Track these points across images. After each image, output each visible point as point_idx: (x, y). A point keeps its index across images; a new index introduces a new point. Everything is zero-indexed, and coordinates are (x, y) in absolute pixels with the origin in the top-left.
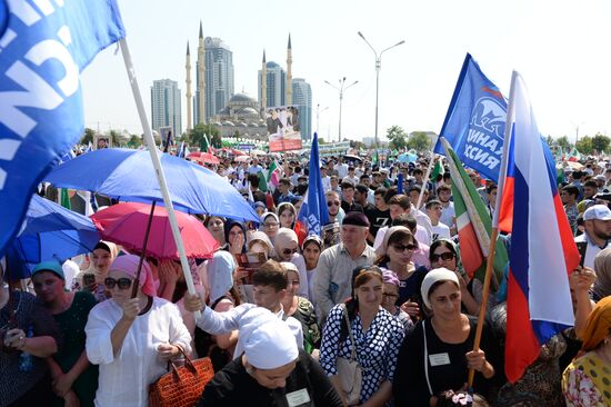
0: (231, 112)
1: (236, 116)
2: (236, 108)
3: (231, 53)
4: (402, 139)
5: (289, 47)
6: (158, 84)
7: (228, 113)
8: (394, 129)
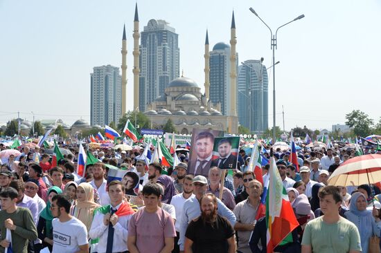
0: (169, 99)
1: (173, 104)
2: (175, 95)
3: (177, 35)
4: (365, 126)
5: (233, 26)
6: (98, 71)
7: (166, 100)
8: (355, 115)
